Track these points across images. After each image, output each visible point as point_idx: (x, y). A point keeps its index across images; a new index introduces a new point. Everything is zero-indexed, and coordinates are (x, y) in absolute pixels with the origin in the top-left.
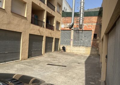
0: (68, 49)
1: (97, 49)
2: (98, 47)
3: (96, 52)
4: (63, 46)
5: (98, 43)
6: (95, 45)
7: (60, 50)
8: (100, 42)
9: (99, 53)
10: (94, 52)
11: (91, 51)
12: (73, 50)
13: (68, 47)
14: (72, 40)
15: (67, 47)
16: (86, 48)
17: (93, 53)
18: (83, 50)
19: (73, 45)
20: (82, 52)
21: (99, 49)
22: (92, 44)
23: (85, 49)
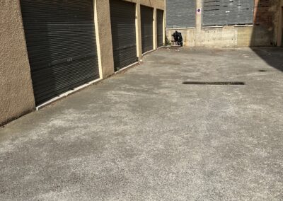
0: (188, 38)
1: (270, 29)
2: (271, 24)
3: (266, 39)
4: (174, 31)
5: (273, 13)
6: (263, 20)
7: (167, 43)
8: (277, 9)
9: (275, 41)
10: (262, 38)
11: (254, 36)
12: (203, 38)
13: (188, 31)
14: (199, 10)
15: (186, 33)
16: (238, 31)
17: (258, 40)
18: (232, 35)
19: (202, 26)
20: (228, 41)
21: (276, 29)
22: (257, 17)
23: (236, 32)
